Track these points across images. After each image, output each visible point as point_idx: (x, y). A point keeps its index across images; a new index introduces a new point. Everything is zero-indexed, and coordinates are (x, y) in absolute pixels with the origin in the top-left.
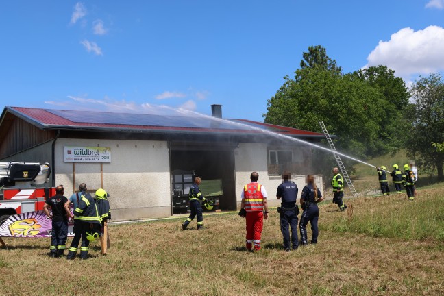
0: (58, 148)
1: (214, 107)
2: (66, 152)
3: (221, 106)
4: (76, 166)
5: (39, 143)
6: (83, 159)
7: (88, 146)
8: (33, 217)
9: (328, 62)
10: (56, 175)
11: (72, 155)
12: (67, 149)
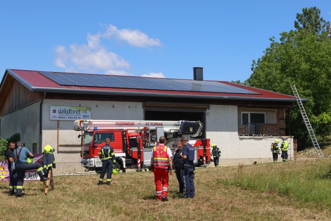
0: (45, 107)
1: (195, 69)
2: (51, 111)
3: (202, 68)
4: (60, 123)
5: (32, 102)
6: (66, 117)
7: (71, 106)
8: (3, 165)
10: (43, 131)
11: (57, 114)
12: (52, 108)
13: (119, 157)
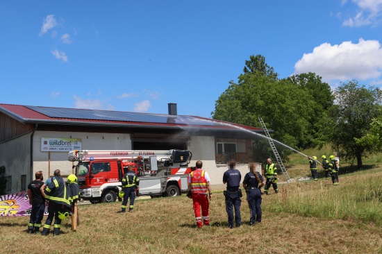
0: (36, 139)
1: (170, 105)
2: (43, 143)
3: (176, 104)
4: (51, 154)
5: (19, 135)
6: (57, 148)
7: (61, 138)
8: (13, 198)
9: (267, 69)
10: (34, 162)
11: (48, 145)
12: (43, 140)
13: (116, 187)
